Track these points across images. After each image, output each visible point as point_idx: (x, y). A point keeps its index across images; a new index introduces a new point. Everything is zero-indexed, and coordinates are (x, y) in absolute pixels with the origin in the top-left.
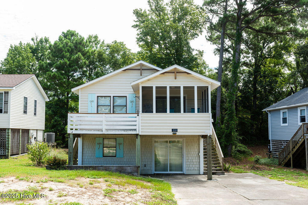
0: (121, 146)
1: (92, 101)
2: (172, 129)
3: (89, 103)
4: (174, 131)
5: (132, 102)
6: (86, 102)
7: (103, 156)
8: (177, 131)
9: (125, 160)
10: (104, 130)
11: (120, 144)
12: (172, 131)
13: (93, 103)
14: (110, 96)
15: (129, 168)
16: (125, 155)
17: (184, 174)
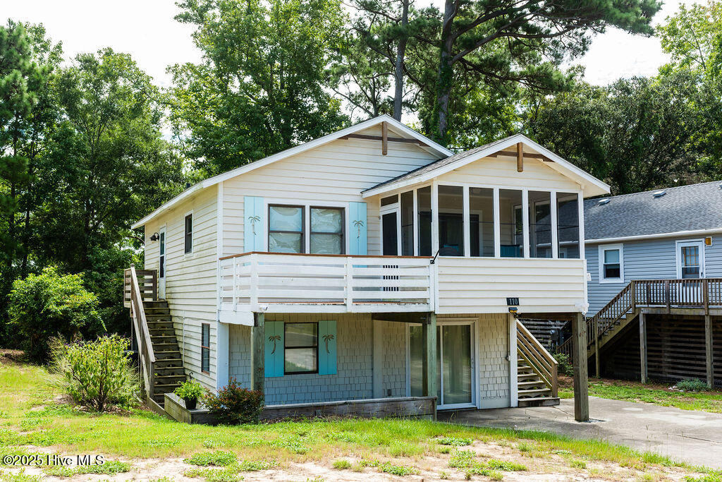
0: (332, 343)
1: (256, 219)
2: (508, 299)
3: (248, 223)
4: (512, 302)
5: (358, 223)
6: (240, 221)
7: (285, 373)
8: (518, 304)
9: (341, 381)
10: (349, 302)
11: (327, 338)
12: (509, 304)
13: (257, 223)
14: (303, 207)
15: (412, 404)
16: (340, 368)
17: (475, 410)
